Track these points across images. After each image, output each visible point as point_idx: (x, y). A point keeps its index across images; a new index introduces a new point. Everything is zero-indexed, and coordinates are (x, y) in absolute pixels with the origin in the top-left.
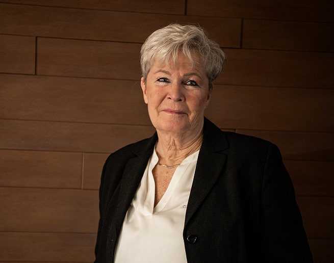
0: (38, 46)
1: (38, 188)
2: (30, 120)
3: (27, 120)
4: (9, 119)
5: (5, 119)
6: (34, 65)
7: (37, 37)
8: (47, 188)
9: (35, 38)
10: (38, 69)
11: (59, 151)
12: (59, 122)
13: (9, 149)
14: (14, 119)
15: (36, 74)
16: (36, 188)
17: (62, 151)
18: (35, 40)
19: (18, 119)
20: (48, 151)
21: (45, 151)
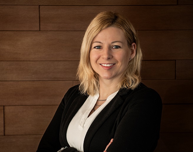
0: (40, 12)
1: (45, 105)
2: (37, 61)
3: (35, 61)
4: (24, 61)
5: (21, 61)
6: (38, 24)
7: (39, 6)
8: (50, 105)
9: (38, 6)
10: (41, 27)
11: (57, 81)
12: (56, 61)
13: (24, 81)
14: (27, 61)
15: (40, 30)
16: (43, 105)
17: (59, 81)
18: (38, 8)
19: (29, 61)
20: (50, 81)
21: (48, 81)
